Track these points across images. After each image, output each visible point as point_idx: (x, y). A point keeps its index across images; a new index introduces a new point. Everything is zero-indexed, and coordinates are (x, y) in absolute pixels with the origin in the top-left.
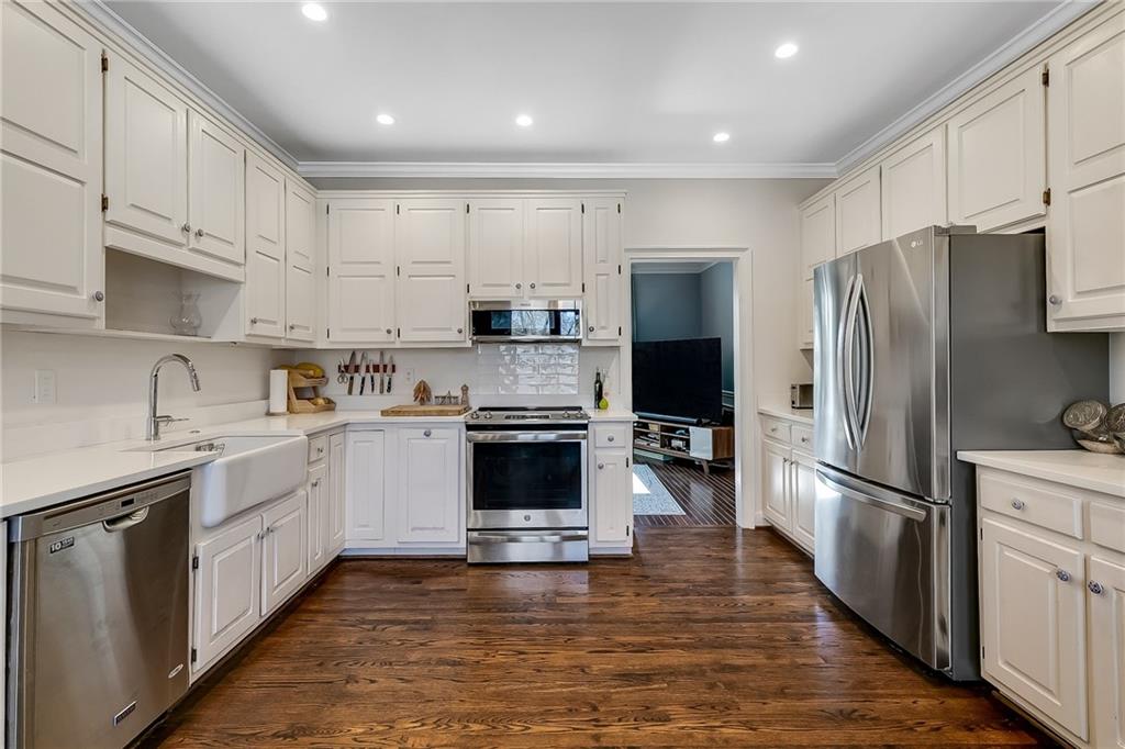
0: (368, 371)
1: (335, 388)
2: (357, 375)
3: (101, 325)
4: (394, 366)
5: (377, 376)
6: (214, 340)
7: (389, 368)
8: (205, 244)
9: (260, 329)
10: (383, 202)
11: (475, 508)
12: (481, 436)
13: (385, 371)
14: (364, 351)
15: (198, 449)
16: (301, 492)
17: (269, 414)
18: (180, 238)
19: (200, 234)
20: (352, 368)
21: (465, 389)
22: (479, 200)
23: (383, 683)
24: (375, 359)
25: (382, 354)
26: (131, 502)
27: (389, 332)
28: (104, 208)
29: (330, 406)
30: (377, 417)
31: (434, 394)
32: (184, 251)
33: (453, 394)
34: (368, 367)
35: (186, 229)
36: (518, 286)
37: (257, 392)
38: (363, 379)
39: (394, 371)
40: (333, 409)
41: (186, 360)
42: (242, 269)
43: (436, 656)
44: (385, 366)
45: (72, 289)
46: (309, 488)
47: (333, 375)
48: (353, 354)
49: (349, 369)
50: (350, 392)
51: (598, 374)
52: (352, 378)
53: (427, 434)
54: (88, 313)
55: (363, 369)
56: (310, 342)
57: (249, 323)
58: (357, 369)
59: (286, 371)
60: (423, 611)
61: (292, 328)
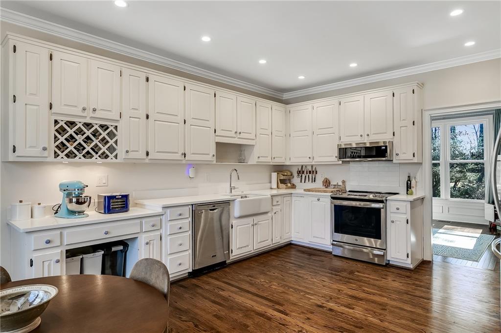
0: (307, 173)
1: (296, 180)
2: (303, 175)
3: (215, 162)
4: (316, 172)
5: (310, 175)
6: (249, 164)
7: (315, 172)
8: (242, 135)
9: (261, 159)
10: (307, 106)
11: (335, 232)
12: (338, 202)
13: (313, 173)
14: (306, 166)
15: (242, 197)
16: (269, 214)
17: (271, 188)
18: (234, 136)
19: (240, 133)
20: (301, 172)
21: (344, 182)
22: (344, 99)
23: (276, 274)
24: (310, 168)
25: (312, 166)
26: (214, 206)
27: (310, 158)
28: (215, 132)
29: (293, 187)
30: (302, 191)
31: (331, 184)
32: (236, 139)
33: (339, 184)
34: (307, 171)
35: (236, 133)
36: (361, 136)
37: (268, 181)
38: (305, 176)
39: (316, 173)
40: (295, 188)
41: (237, 171)
42: (255, 141)
43: (295, 274)
44: (313, 171)
45: (208, 154)
46: (273, 214)
47: (295, 174)
48: (302, 166)
49: (300, 172)
50: (301, 182)
51: (409, 177)
52: (302, 176)
53: (319, 200)
54: (211, 160)
55: (305, 172)
56: (284, 163)
57: (257, 158)
58: (303, 172)
59: (276, 173)
60: (303, 263)
61: (274, 158)
